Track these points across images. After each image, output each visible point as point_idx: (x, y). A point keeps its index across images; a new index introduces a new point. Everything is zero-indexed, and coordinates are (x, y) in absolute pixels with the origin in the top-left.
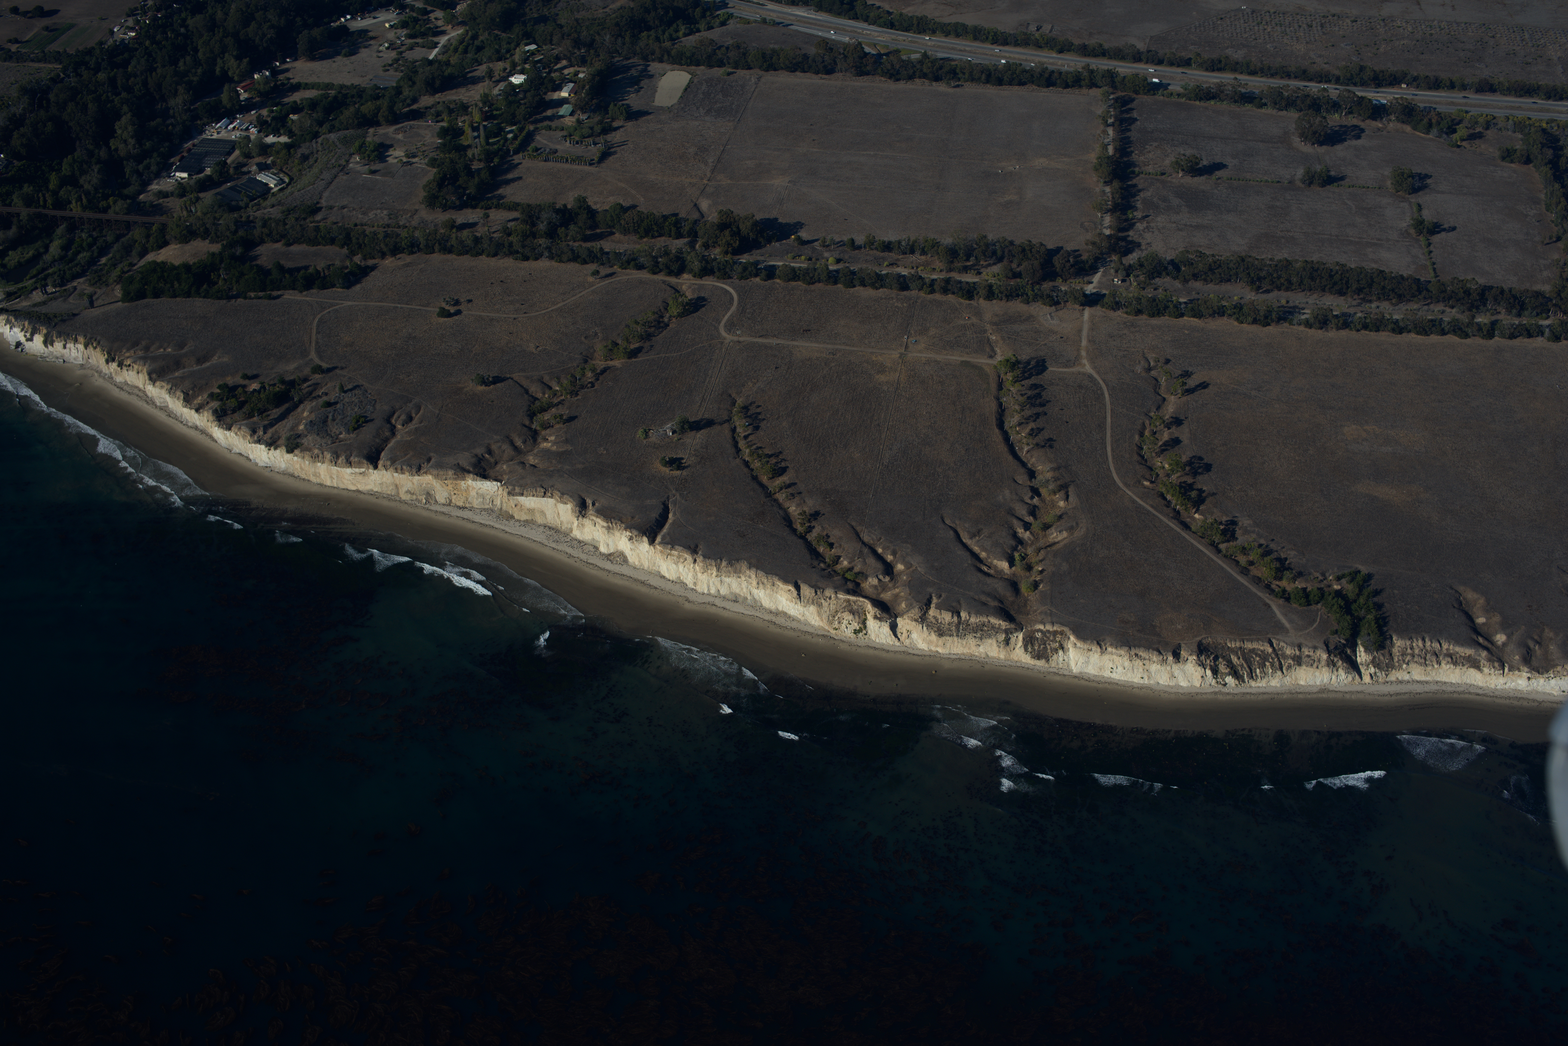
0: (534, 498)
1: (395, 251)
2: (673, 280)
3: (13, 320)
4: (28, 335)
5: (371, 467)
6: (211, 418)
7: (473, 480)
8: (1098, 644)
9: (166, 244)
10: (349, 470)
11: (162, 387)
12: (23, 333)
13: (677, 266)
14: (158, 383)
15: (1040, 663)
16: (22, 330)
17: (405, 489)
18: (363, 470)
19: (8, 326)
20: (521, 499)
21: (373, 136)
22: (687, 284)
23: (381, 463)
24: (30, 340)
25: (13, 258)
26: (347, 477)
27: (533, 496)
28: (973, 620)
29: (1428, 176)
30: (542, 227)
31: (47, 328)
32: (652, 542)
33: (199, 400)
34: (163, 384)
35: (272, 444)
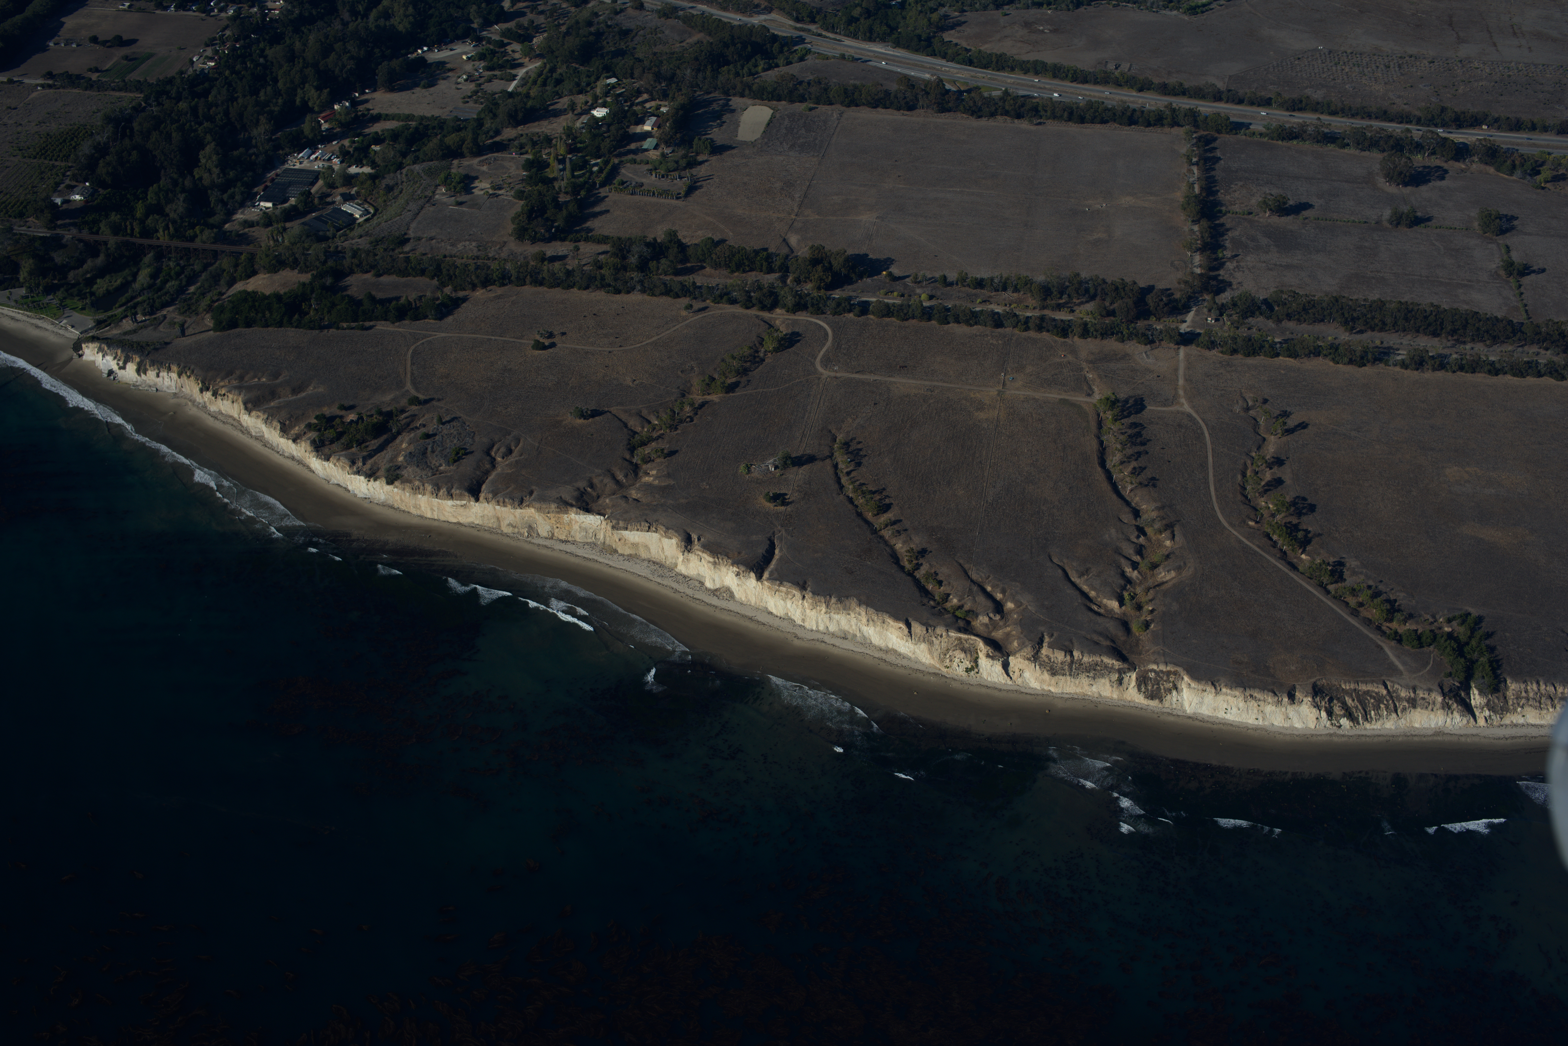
0: (639, 533)
1: (486, 282)
2: (766, 315)
3: (106, 348)
4: (121, 363)
5: (472, 499)
6: (309, 448)
7: (577, 513)
8: (1213, 684)
9: (254, 273)
10: (450, 503)
11: (258, 417)
12: (116, 361)
13: (770, 302)
14: (254, 413)
15: (1154, 704)
16: (115, 358)
17: (507, 522)
18: (464, 502)
19: (100, 354)
20: (626, 533)
21: (458, 167)
22: (780, 318)
23: (482, 496)
24: (123, 368)
25: (101, 286)
26: (448, 509)
27: (638, 530)
28: (1086, 659)
29: (1514, 218)
30: (633, 260)
31: (140, 357)
32: (759, 578)
33: (296, 430)
34: (259, 414)
35: (371, 475)
